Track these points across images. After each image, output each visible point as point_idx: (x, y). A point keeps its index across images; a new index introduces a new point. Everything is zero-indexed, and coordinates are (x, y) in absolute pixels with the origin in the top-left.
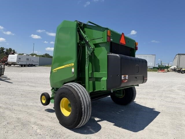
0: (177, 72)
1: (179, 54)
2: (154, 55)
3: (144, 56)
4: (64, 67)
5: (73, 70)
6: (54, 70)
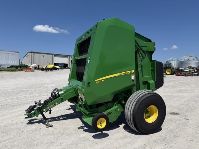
0: (41, 70)
1: (32, 52)
2: (17, 52)
3: (6, 53)
4: (118, 74)
5: (133, 77)
6: (98, 80)
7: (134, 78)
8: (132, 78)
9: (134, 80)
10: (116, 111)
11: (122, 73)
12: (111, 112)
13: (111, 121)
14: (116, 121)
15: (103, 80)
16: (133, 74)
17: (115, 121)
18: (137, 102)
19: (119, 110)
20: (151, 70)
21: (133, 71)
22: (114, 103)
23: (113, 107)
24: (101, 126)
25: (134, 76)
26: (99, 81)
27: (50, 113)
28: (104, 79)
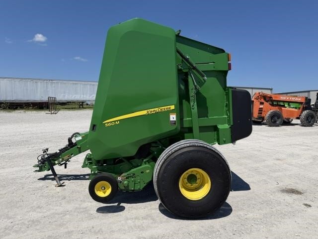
4: (144, 112)
5: (173, 117)
6: (109, 122)
7: (175, 119)
8: (171, 119)
9: (174, 123)
10: (142, 172)
11: (152, 110)
12: (134, 174)
13: (133, 189)
14: (143, 188)
15: (117, 121)
16: (172, 111)
17: (141, 188)
18: (165, 160)
19: (148, 171)
20: (225, 105)
21: (173, 107)
22: (143, 160)
23: (141, 165)
24: (105, 193)
25: (175, 116)
26: (111, 122)
27: (66, 167)
28: (119, 120)
